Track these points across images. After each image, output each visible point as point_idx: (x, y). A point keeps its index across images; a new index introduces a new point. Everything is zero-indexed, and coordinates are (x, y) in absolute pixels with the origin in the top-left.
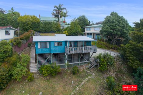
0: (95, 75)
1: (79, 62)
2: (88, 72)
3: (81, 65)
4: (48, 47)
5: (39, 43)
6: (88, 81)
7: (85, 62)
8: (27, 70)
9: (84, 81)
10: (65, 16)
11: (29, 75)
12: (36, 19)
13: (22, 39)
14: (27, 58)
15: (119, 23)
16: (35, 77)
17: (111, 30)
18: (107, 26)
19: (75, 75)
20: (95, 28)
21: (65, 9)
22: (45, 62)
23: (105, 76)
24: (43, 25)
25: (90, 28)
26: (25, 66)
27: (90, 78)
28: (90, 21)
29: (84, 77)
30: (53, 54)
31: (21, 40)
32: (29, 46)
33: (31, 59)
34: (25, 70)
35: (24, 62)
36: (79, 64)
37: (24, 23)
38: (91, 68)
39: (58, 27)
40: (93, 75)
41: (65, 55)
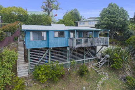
0: (109, 75)
1: (84, 59)
2: (98, 71)
3: (87, 62)
4: (45, 39)
5: (31, 33)
6: (103, 85)
7: (91, 58)
8: (13, 74)
9: (99, 86)
10: (57, 9)
11: (17, 83)
12: (23, 11)
13: (6, 31)
14: (13, 56)
15: (120, 14)
16: (26, 85)
17: (111, 22)
18: (106, 18)
19: (83, 78)
20: (90, 22)
21: (56, 1)
22: (40, 60)
23: (120, 76)
24: (31, 19)
25: (84, 23)
26: (10, 68)
27: (104, 81)
28: (81, 16)
29: (96, 79)
30: (52, 48)
31: (3, 32)
32: (15, 41)
33: (19, 57)
34: (9, 75)
35: (8, 62)
36: (84, 62)
37: (8, 16)
38: (101, 66)
39: (49, 20)
40: (106, 76)
41: (68, 49)
